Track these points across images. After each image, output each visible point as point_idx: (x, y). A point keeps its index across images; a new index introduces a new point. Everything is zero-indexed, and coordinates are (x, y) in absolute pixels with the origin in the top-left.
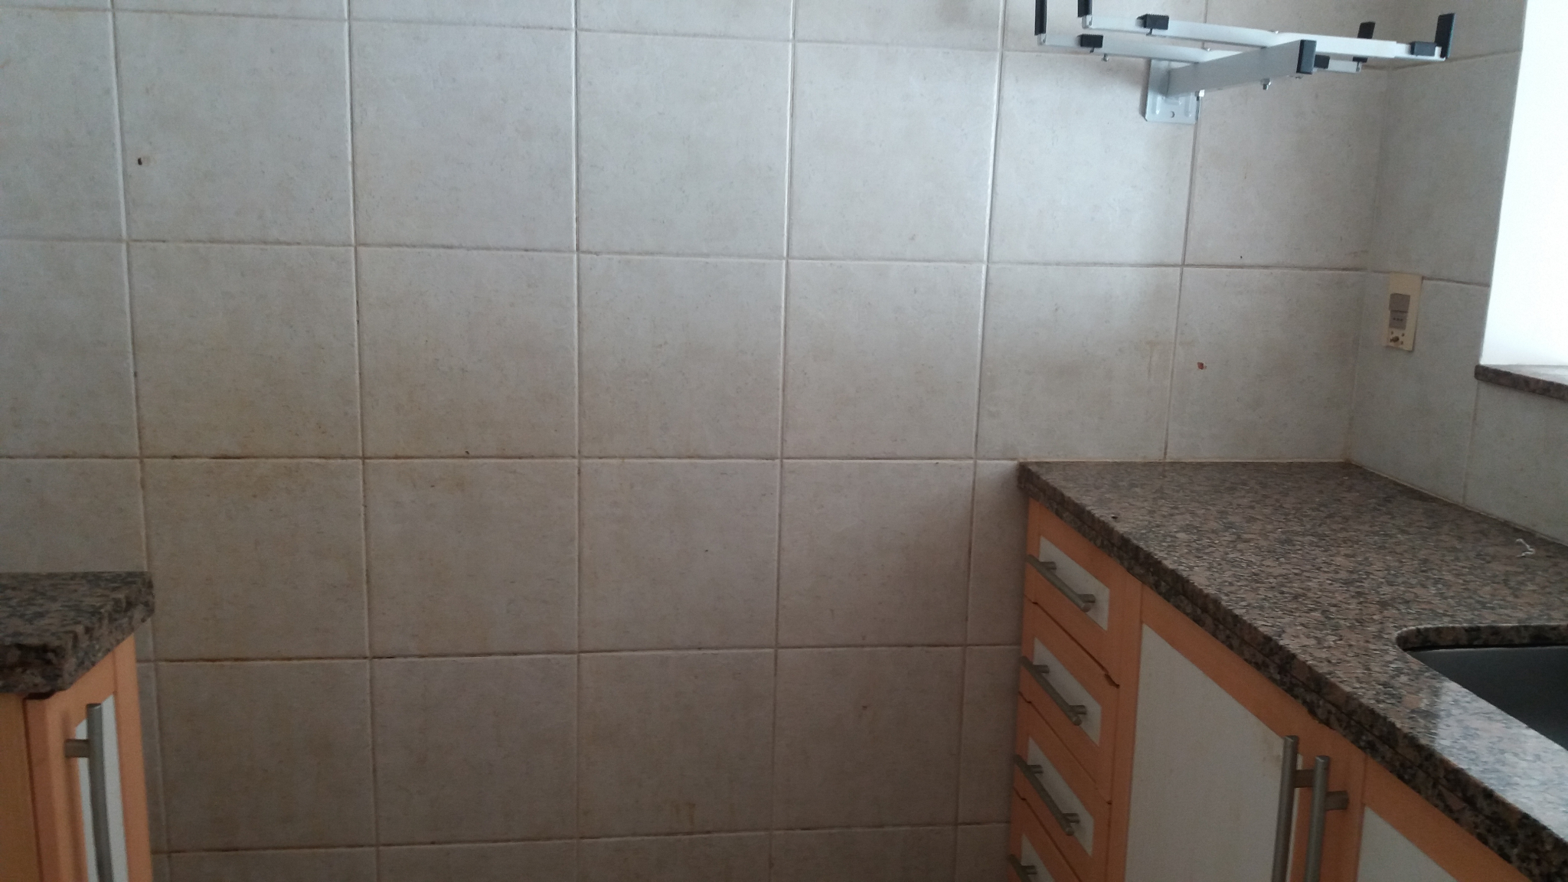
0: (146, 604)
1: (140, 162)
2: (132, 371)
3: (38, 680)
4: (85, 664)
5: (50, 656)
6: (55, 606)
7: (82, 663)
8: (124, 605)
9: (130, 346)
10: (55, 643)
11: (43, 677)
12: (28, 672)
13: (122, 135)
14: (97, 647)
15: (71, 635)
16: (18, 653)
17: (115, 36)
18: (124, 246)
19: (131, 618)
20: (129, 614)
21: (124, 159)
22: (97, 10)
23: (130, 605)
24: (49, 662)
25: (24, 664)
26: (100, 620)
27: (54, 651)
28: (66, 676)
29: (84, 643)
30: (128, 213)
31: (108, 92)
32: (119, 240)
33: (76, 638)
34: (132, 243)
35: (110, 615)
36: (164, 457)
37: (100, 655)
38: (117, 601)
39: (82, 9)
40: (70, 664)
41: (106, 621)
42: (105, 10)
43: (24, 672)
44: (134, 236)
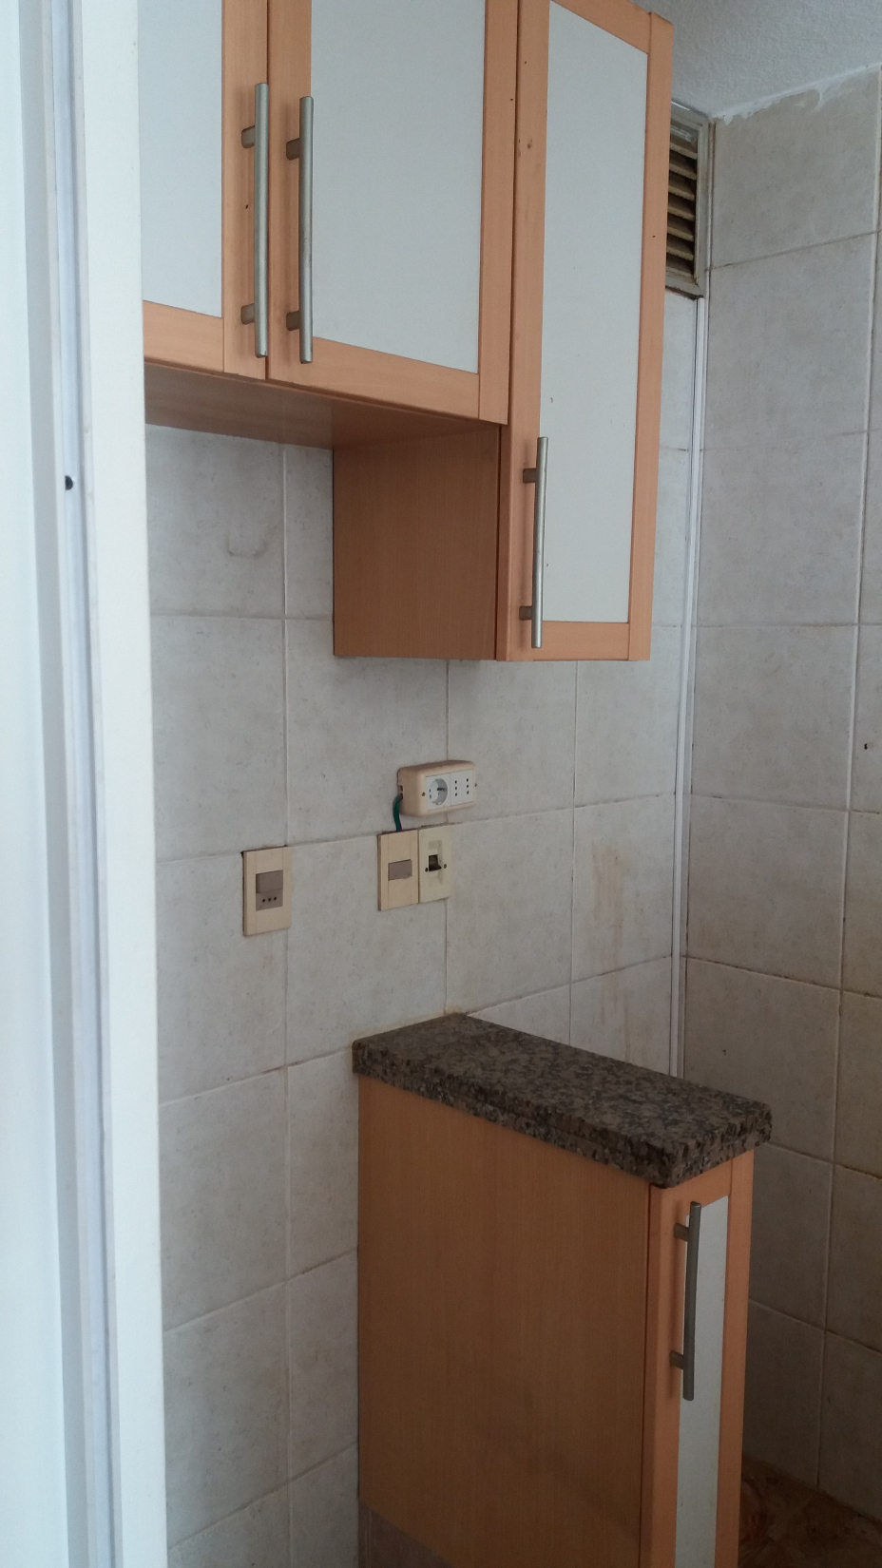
0: (762, 1132)
1: (866, 748)
2: (842, 917)
3: (656, 1174)
4: (694, 1170)
5: (665, 1158)
6: (689, 1118)
7: (691, 1169)
8: (738, 1129)
9: (843, 895)
10: (669, 1149)
11: (660, 1172)
12: (651, 1165)
13: (855, 725)
14: (706, 1159)
15: (683, 1147)
16: (647, 1149)
17: (858, 645)
18: (847, 814)
19: (744, 1141)
20: (743, 1137)
21: (854, 743)
22: (847, 624)
23: (744, 1130)
24: (664, 1163)
25: (650, 1161)
26: (713, 1139)
27: (667, 1156)
28: (674, 1177)
29: (694, 1154)
30: (852, 788)
31: (848, 689)
32: (843, 809)
33: (687, 1149)
34: (852, 813)
35: (722, 1136)
36: (859, 993)
37: (709, 1165)
38: (731, 1127)
39: (836, 625)
40: (679, 1168)
41: (718, 1140)
42: (853, 624)
43: (649, 1164)
44: (855, 808)
